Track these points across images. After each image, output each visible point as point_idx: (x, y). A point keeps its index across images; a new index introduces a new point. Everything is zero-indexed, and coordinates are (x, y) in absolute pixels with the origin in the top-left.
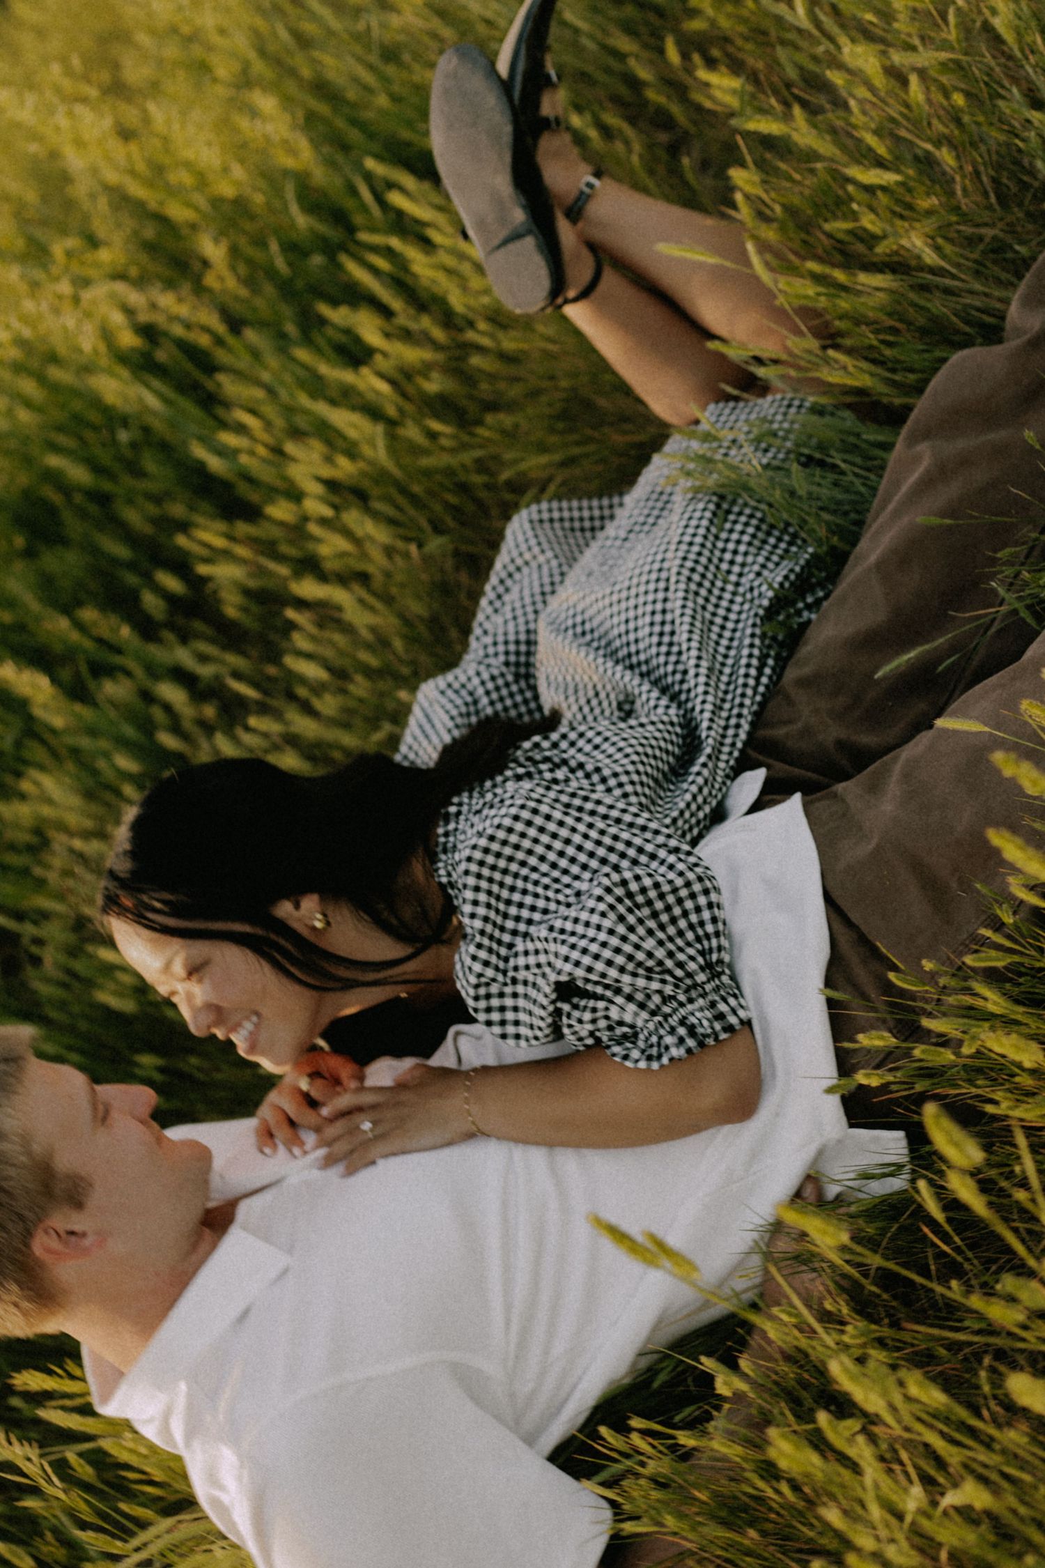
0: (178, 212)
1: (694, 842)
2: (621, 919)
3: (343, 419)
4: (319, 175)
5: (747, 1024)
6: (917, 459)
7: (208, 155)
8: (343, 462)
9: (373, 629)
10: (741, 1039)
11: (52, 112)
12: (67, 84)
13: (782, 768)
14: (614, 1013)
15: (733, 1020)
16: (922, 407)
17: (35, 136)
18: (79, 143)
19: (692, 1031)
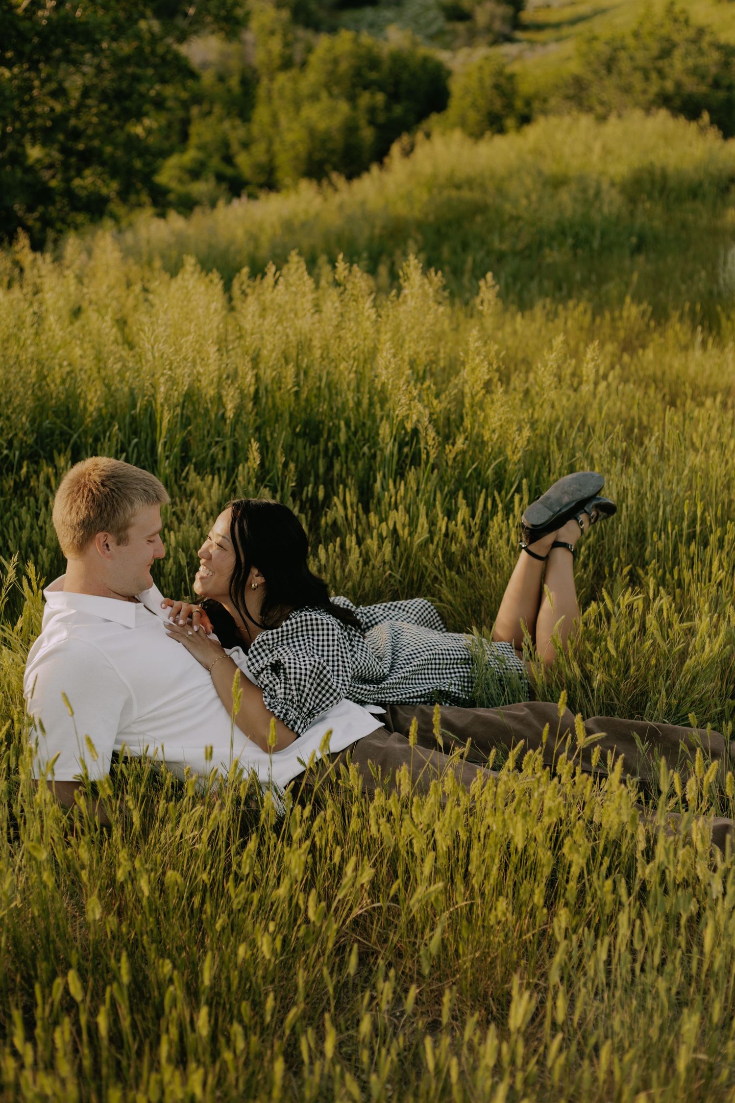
0: (467, 422)
1: (347, 698)
2: (312, 672)
3: (423, 521)
4: (510, 467)
5: (299, 736)
6: (522, 710)
7: (495, 421)
8: (406, 531)
9: (350, 571)
10: (293, 735)
11: (478, 354)
12: (493, 353)
13: (389, 717)
14: (277, 687)
15: (296, 728)
16: (540, 703)
17: (466, 353)
18: (473, 370)
19: (285, 715)
